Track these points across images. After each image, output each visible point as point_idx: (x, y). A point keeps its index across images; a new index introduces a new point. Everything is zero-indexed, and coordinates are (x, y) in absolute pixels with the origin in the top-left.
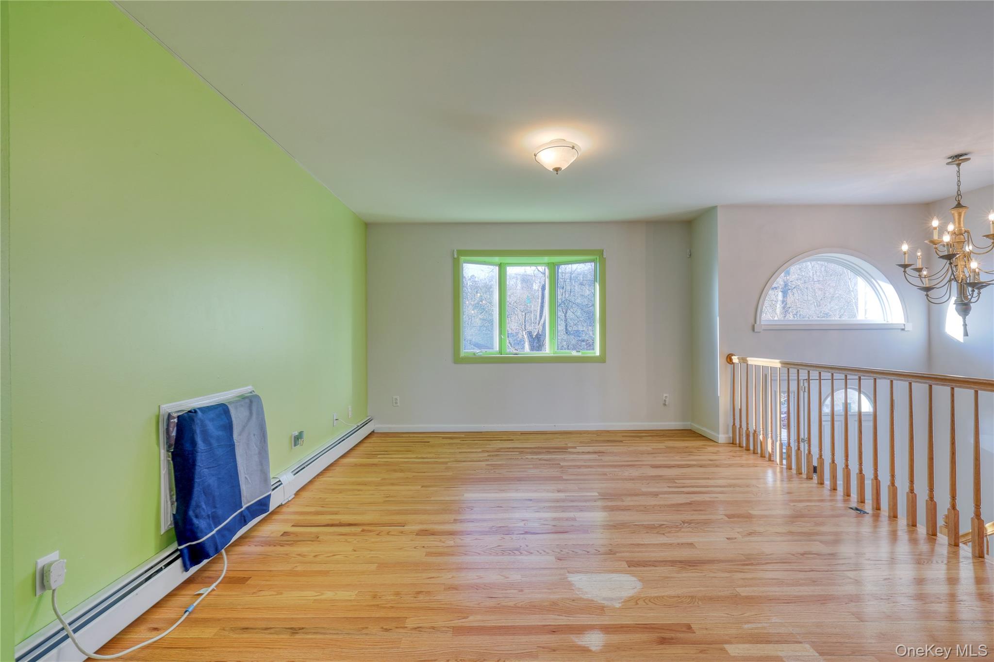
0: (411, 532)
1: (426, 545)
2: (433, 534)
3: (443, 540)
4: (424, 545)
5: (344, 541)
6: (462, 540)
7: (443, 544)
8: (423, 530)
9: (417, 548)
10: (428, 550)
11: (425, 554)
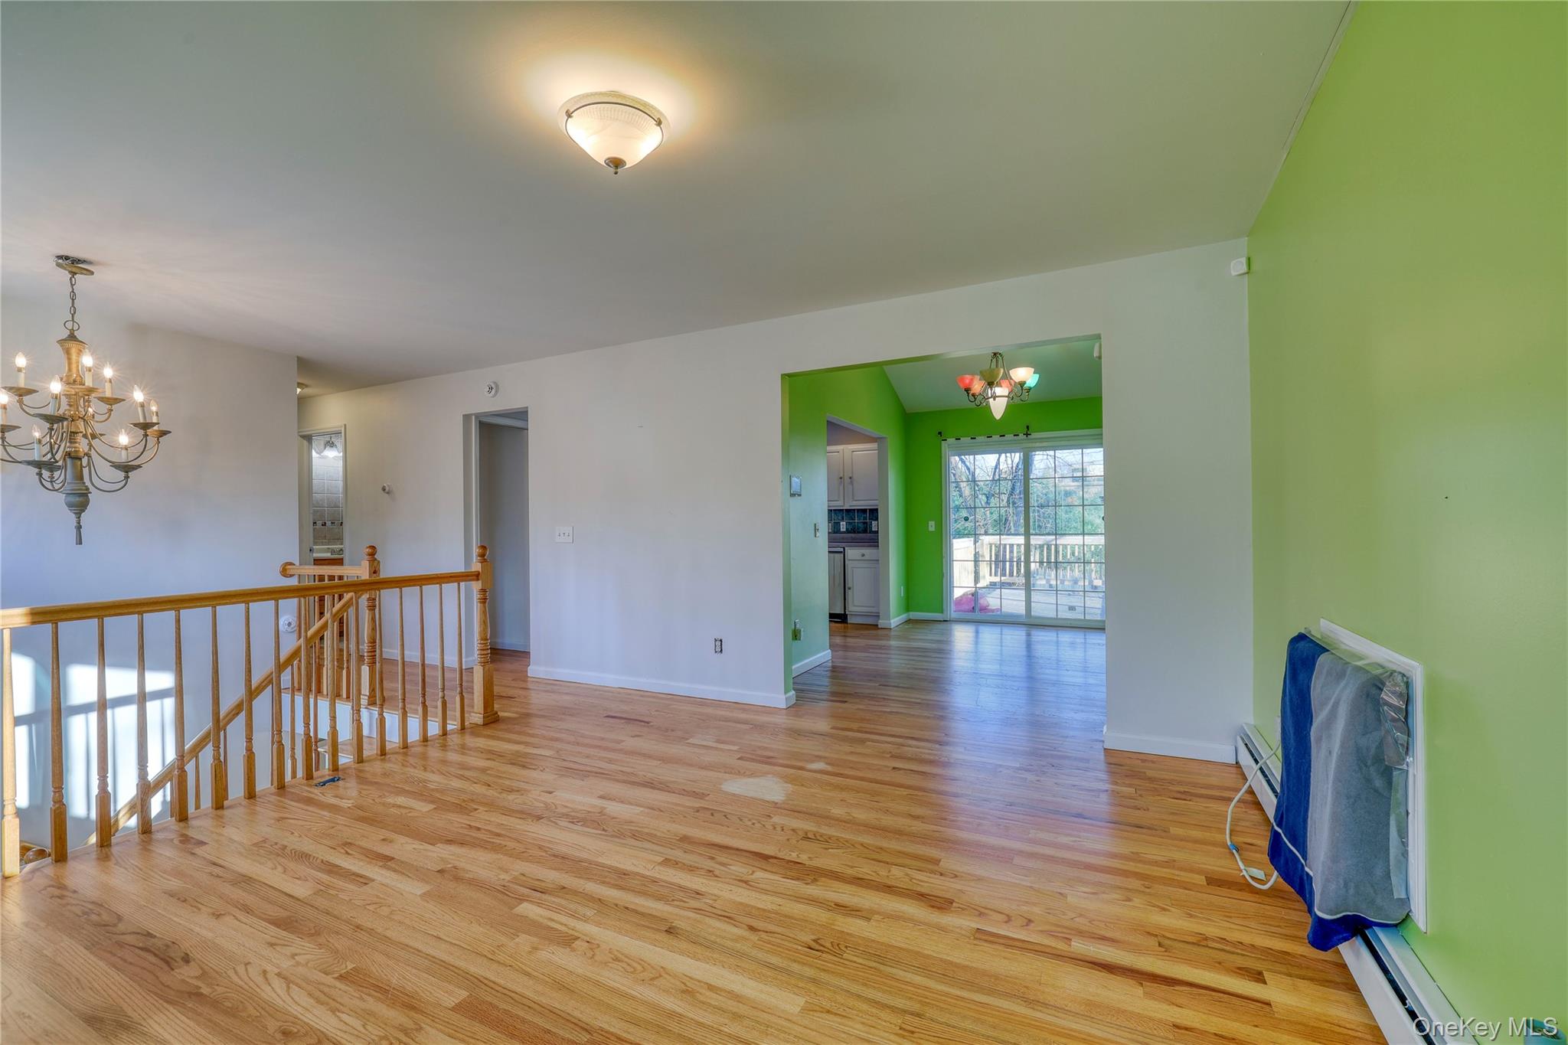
0: (963, 909)
1: (936, 876)
2: (922, 895)
3: (907, 879)
4: (942, 878)
5: (1094, 920)
6: (875, 872)
7: (909, 872)
8: (939, 908)
9: (953, 876)
10: (936, 868)
11: (941, 863)
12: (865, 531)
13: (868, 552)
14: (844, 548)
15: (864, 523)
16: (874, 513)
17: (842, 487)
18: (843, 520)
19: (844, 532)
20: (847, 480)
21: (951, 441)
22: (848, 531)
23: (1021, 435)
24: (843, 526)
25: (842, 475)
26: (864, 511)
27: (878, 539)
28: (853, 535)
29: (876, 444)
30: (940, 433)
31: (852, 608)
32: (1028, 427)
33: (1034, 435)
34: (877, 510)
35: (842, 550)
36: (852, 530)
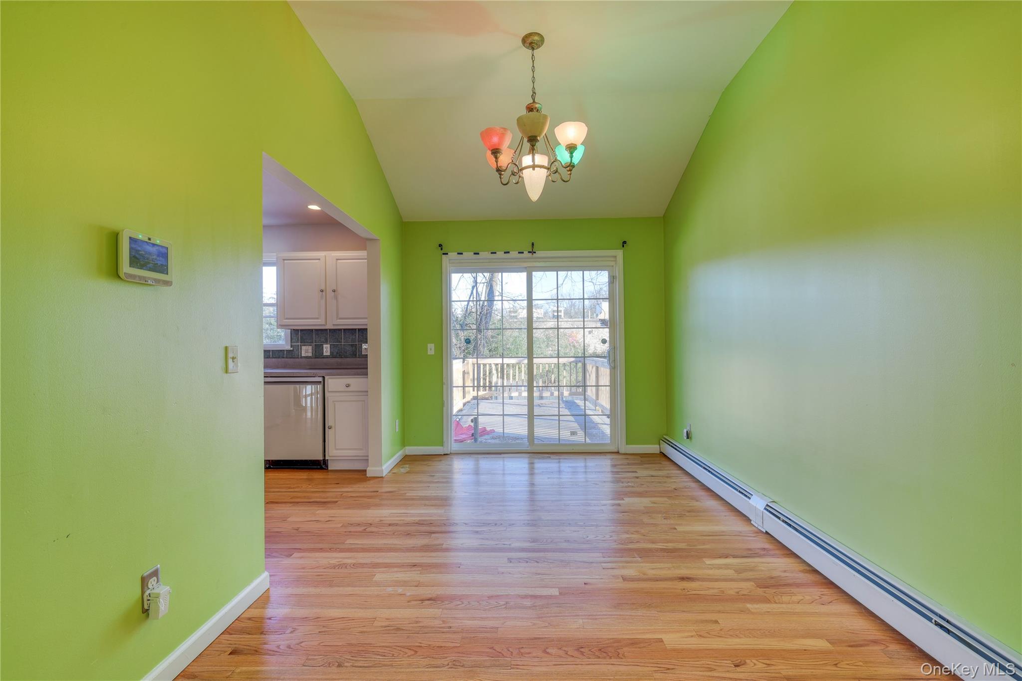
12: (354, 355)
13: (356, 382)
14: (324, 377)
15: (352, 345)
16: (361, 334)
17: (323, 302)
18: (326, 342)
19: (327, 357)
20: (330, 294)
21: (453, 255)
22: (332, 356)
23: (526, 252)
24: (327, 350)
25: (323, 288)
26: (353, 331)
27: (367, 365)
28: (339, 360)
29: (366, 252)
30: (440, 245)
31: (331, 453)
32: (533, 244)
33: (539, 254)
34: (367, 329)
35: (320, 379)
36: (337, 354)
